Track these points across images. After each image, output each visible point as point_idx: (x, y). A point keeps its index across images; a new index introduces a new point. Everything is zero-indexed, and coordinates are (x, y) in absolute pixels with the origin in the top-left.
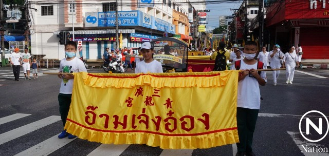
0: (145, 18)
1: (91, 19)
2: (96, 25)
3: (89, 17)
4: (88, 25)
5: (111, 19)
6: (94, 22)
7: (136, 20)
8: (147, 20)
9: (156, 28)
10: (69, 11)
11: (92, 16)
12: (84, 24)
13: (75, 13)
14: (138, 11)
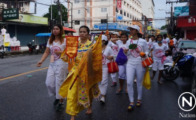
0: (119, 26)
1: (96, 26)
2: (98, 29)
3: (95, 26)
4: (95, 29)
5: (105, 26)
6: (97, 28)
7: (115, 27)
8: (120, 26)
9: (124, 30)
10: (87, 23)
11: (96, 25)
12: (93, 29)
13: (89, 24)
14: (116, 23)
